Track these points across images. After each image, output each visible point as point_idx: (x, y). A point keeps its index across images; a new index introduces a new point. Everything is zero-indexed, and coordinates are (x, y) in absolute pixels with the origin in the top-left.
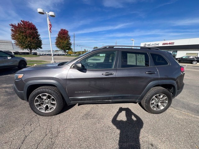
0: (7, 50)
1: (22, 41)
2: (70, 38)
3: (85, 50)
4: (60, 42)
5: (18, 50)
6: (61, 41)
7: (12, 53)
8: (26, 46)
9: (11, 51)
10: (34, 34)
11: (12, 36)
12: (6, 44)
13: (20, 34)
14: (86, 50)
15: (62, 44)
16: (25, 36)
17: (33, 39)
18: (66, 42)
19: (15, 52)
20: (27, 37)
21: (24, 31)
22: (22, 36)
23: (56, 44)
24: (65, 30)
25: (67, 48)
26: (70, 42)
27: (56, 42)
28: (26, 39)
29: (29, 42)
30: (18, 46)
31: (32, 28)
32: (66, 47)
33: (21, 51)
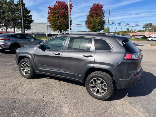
0: (43, 32)
1: (54, 23)
2: (104, 14)
3: (128, 29)
4: (91, 21)
5: (51, 32)
6: (92, 19)
7: (46, 35)
8: (57, 28)
9: (46, 33)
10: (66, 14)
11: (48, 18)
12: (43, 26)
13: (54, 16)
14: (130, 30)
15: (92, 24)
16: (57, 17)
17: (64, 19)
18: (98, 20)
19: (48, 33)
20: (59, 18)
21: (57, 12)
22: (55, 17)
23: (86, 24)
24: (98, 5)
25: (98, 28)
26: (104, 19)
27: (87, 22)
28: (58, 20)
29: (60, 23)
30: (51, 28)
31: (64, 8)
32: (98, 26)
33: (53, 33)
